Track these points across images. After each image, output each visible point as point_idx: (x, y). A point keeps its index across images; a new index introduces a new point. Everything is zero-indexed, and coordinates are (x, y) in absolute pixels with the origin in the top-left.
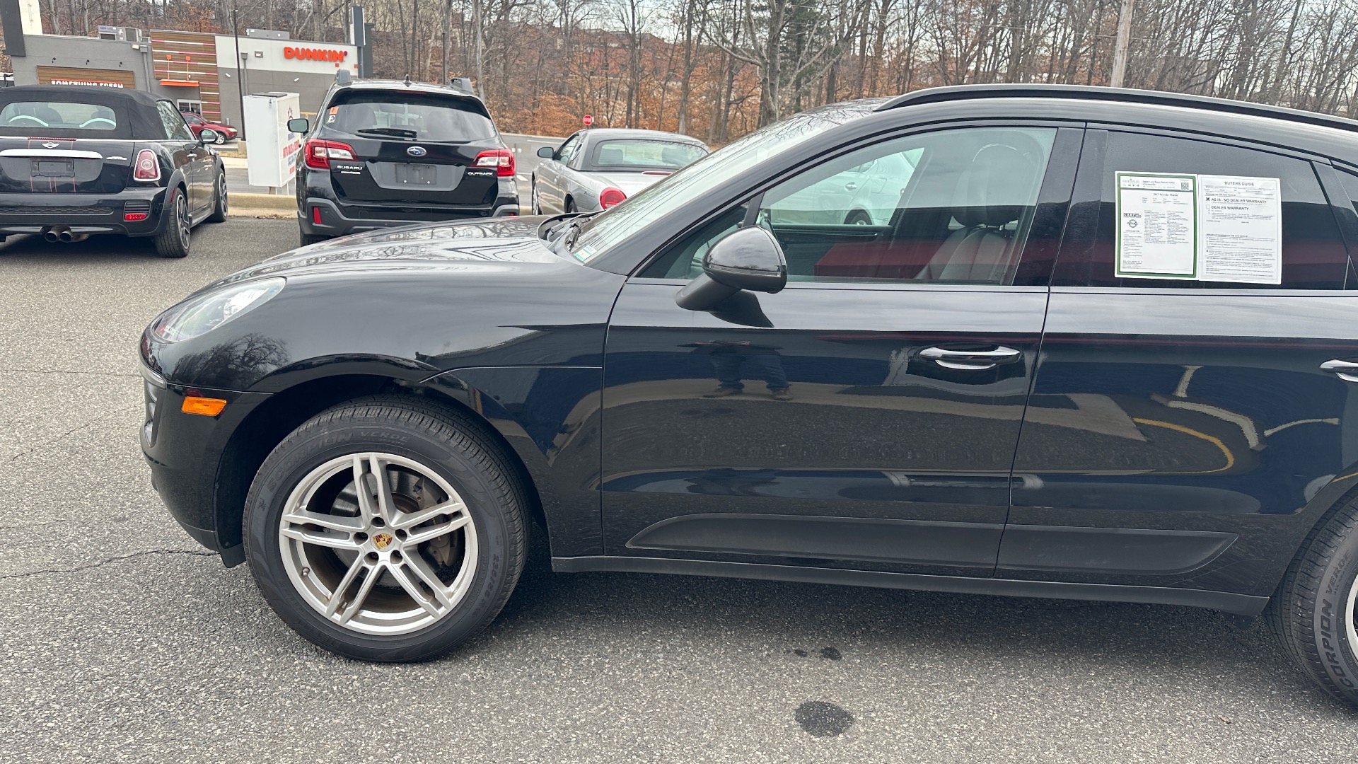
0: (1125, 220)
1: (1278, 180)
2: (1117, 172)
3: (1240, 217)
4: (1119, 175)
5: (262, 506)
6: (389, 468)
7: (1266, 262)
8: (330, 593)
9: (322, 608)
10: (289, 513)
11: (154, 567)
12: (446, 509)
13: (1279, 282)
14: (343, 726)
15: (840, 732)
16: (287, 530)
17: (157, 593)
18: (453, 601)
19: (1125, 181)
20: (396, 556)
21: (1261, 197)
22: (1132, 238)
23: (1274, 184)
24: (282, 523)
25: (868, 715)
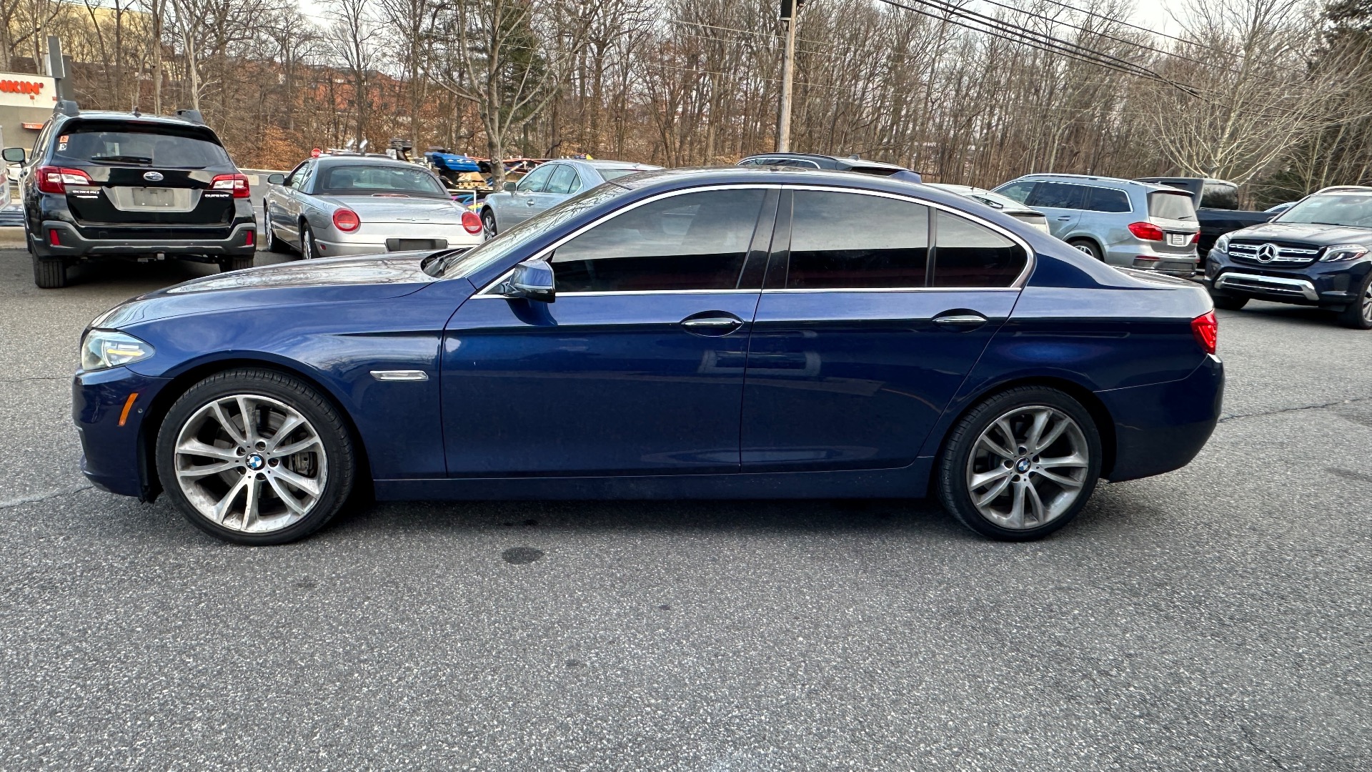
15: (533, 560)
25: (553, 550)
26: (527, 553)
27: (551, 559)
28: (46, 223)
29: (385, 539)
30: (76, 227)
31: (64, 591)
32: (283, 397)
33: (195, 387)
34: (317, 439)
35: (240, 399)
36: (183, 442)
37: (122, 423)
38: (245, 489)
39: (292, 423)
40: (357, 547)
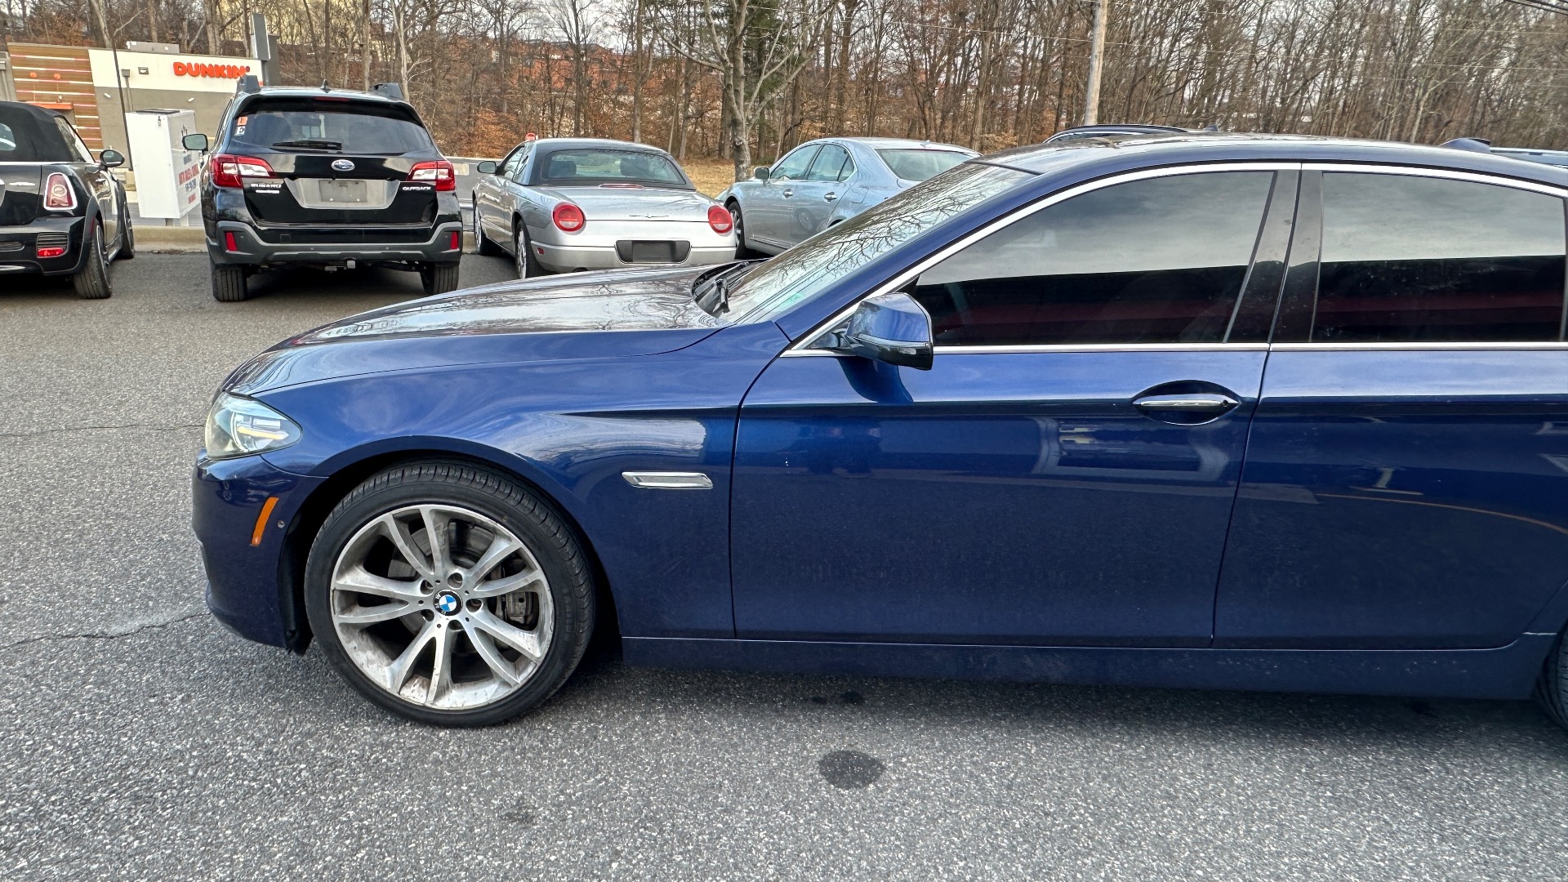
11: (44, 656)
14: (292, 824)
15: (870, 782)
17: (49, 686)
25: (896, 759)
26: (859, 764)
27: (899, 780)
28: (221, 224)
29: (636, 724)
30: (255, 228)
31: (164, 809)
32: (488, 509)
33: (361, 490)
34: (539, 575)
35: (425, 510)
36: (342, 573)
37: (256, 540)
38: (432, 644)
39: (504, 546)
40: (595, 738)
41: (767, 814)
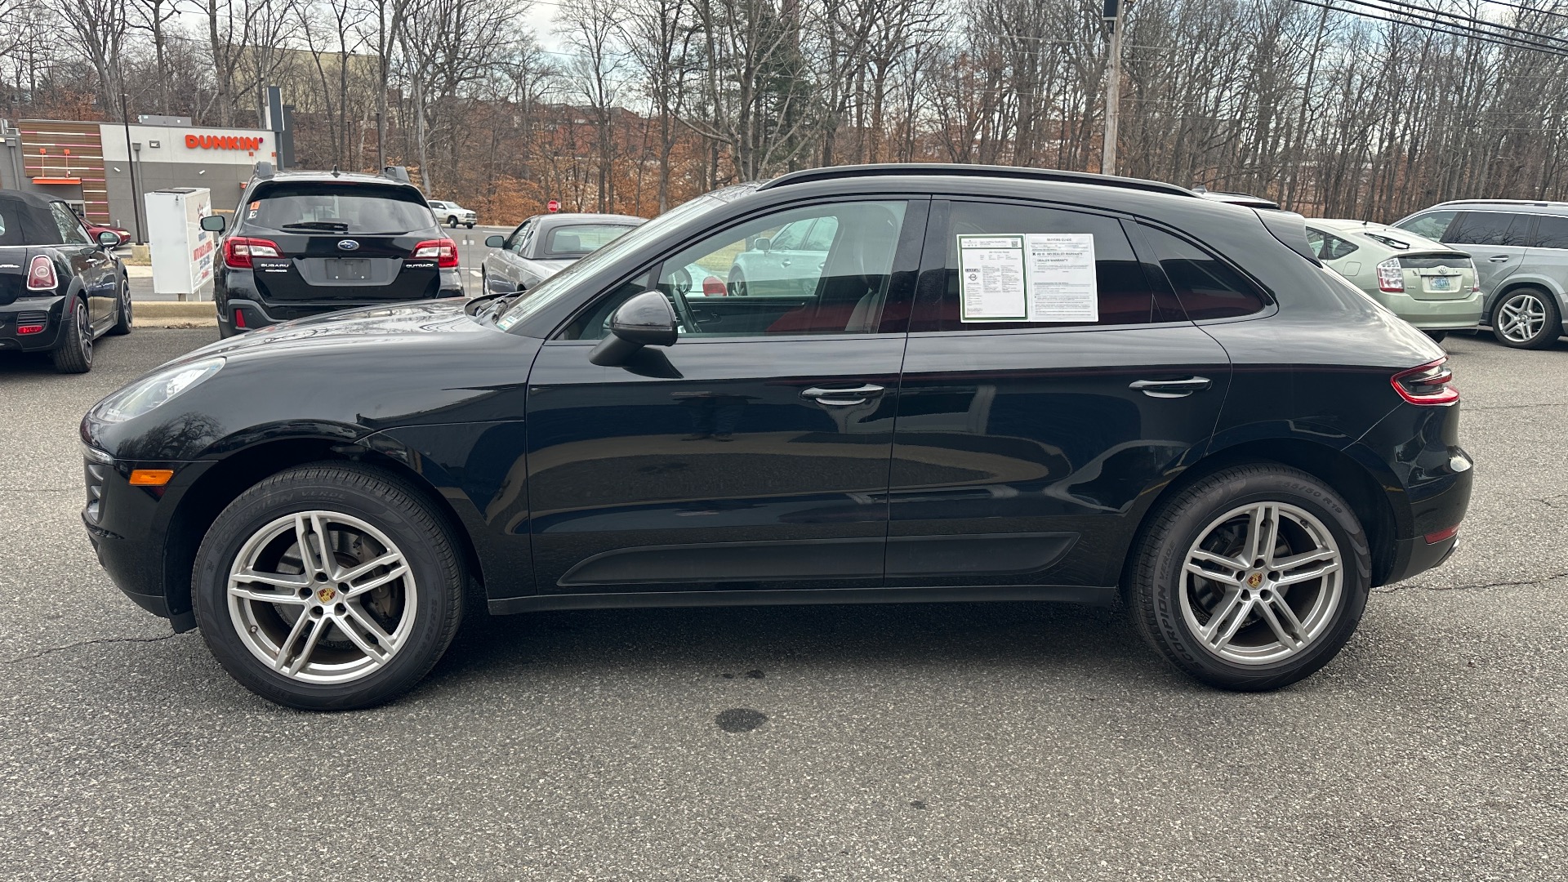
0: (966, 275)
1: (1091, 235)
2: (958, 236)
3: (1061, 267)
4: (960, 238)
5: (210, 567)
6: (330, 527)
7: (1085, 303)
8: (278, 649)
9: (272, 663)
10: (236, 573)
12: (385, 560)
13: (1097, 320)
15: (754, 728)
16: (235, 589)
18: (396, 647)
19: (965, 242)
20: (340, 609)
21: (1078, 250)
22: (973, 290)
23: (1088, 239)
24: (230, 583)
25: (780, 715)
26: (748, 717)
27: (777, 727)
28: (231, 302)
30: (263, 306)
41: (666, 749)
